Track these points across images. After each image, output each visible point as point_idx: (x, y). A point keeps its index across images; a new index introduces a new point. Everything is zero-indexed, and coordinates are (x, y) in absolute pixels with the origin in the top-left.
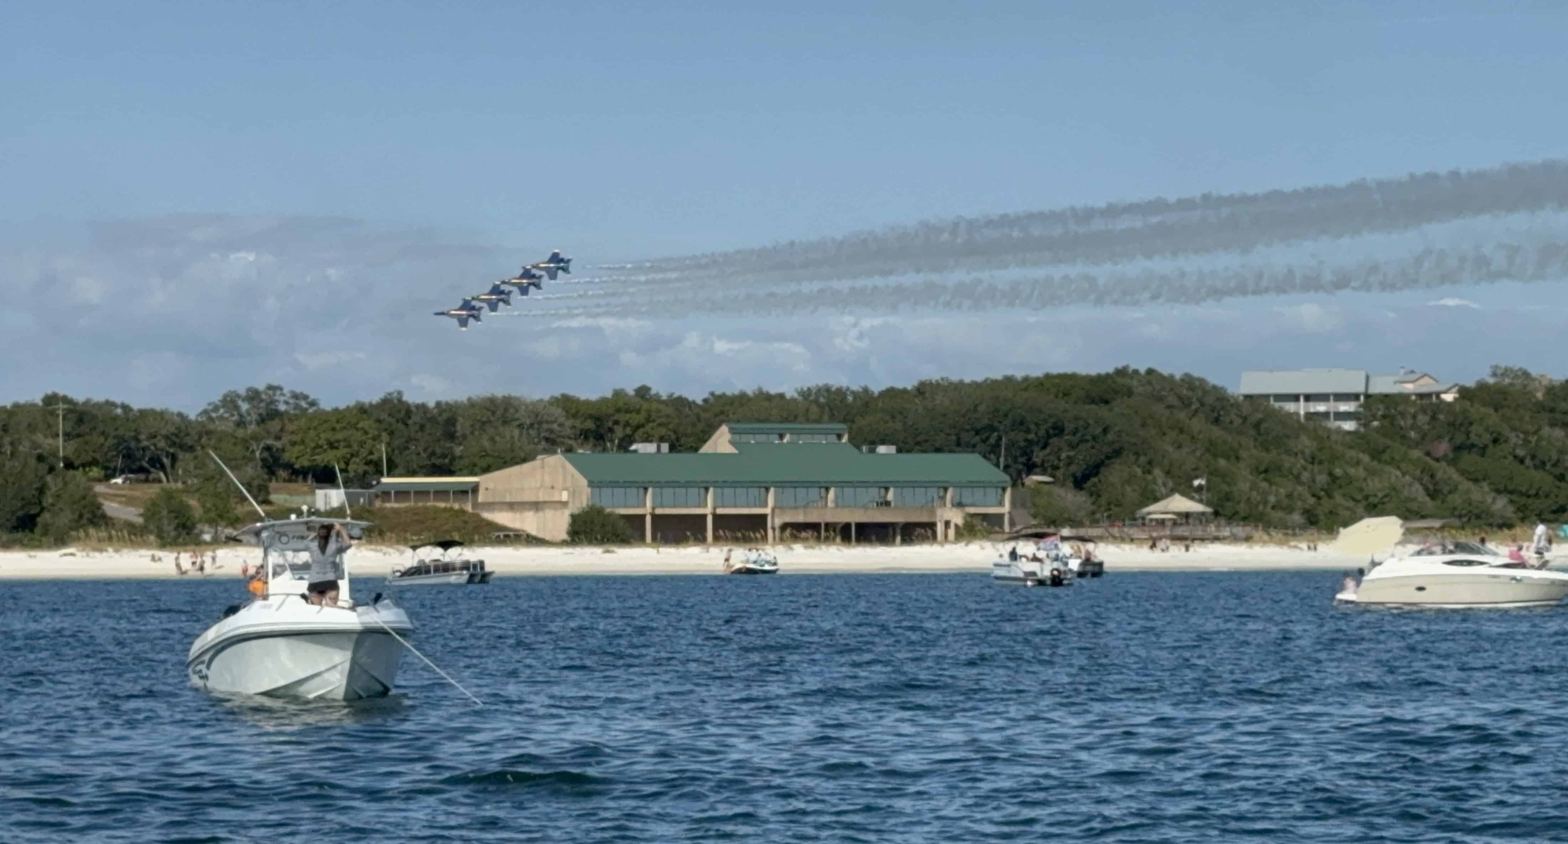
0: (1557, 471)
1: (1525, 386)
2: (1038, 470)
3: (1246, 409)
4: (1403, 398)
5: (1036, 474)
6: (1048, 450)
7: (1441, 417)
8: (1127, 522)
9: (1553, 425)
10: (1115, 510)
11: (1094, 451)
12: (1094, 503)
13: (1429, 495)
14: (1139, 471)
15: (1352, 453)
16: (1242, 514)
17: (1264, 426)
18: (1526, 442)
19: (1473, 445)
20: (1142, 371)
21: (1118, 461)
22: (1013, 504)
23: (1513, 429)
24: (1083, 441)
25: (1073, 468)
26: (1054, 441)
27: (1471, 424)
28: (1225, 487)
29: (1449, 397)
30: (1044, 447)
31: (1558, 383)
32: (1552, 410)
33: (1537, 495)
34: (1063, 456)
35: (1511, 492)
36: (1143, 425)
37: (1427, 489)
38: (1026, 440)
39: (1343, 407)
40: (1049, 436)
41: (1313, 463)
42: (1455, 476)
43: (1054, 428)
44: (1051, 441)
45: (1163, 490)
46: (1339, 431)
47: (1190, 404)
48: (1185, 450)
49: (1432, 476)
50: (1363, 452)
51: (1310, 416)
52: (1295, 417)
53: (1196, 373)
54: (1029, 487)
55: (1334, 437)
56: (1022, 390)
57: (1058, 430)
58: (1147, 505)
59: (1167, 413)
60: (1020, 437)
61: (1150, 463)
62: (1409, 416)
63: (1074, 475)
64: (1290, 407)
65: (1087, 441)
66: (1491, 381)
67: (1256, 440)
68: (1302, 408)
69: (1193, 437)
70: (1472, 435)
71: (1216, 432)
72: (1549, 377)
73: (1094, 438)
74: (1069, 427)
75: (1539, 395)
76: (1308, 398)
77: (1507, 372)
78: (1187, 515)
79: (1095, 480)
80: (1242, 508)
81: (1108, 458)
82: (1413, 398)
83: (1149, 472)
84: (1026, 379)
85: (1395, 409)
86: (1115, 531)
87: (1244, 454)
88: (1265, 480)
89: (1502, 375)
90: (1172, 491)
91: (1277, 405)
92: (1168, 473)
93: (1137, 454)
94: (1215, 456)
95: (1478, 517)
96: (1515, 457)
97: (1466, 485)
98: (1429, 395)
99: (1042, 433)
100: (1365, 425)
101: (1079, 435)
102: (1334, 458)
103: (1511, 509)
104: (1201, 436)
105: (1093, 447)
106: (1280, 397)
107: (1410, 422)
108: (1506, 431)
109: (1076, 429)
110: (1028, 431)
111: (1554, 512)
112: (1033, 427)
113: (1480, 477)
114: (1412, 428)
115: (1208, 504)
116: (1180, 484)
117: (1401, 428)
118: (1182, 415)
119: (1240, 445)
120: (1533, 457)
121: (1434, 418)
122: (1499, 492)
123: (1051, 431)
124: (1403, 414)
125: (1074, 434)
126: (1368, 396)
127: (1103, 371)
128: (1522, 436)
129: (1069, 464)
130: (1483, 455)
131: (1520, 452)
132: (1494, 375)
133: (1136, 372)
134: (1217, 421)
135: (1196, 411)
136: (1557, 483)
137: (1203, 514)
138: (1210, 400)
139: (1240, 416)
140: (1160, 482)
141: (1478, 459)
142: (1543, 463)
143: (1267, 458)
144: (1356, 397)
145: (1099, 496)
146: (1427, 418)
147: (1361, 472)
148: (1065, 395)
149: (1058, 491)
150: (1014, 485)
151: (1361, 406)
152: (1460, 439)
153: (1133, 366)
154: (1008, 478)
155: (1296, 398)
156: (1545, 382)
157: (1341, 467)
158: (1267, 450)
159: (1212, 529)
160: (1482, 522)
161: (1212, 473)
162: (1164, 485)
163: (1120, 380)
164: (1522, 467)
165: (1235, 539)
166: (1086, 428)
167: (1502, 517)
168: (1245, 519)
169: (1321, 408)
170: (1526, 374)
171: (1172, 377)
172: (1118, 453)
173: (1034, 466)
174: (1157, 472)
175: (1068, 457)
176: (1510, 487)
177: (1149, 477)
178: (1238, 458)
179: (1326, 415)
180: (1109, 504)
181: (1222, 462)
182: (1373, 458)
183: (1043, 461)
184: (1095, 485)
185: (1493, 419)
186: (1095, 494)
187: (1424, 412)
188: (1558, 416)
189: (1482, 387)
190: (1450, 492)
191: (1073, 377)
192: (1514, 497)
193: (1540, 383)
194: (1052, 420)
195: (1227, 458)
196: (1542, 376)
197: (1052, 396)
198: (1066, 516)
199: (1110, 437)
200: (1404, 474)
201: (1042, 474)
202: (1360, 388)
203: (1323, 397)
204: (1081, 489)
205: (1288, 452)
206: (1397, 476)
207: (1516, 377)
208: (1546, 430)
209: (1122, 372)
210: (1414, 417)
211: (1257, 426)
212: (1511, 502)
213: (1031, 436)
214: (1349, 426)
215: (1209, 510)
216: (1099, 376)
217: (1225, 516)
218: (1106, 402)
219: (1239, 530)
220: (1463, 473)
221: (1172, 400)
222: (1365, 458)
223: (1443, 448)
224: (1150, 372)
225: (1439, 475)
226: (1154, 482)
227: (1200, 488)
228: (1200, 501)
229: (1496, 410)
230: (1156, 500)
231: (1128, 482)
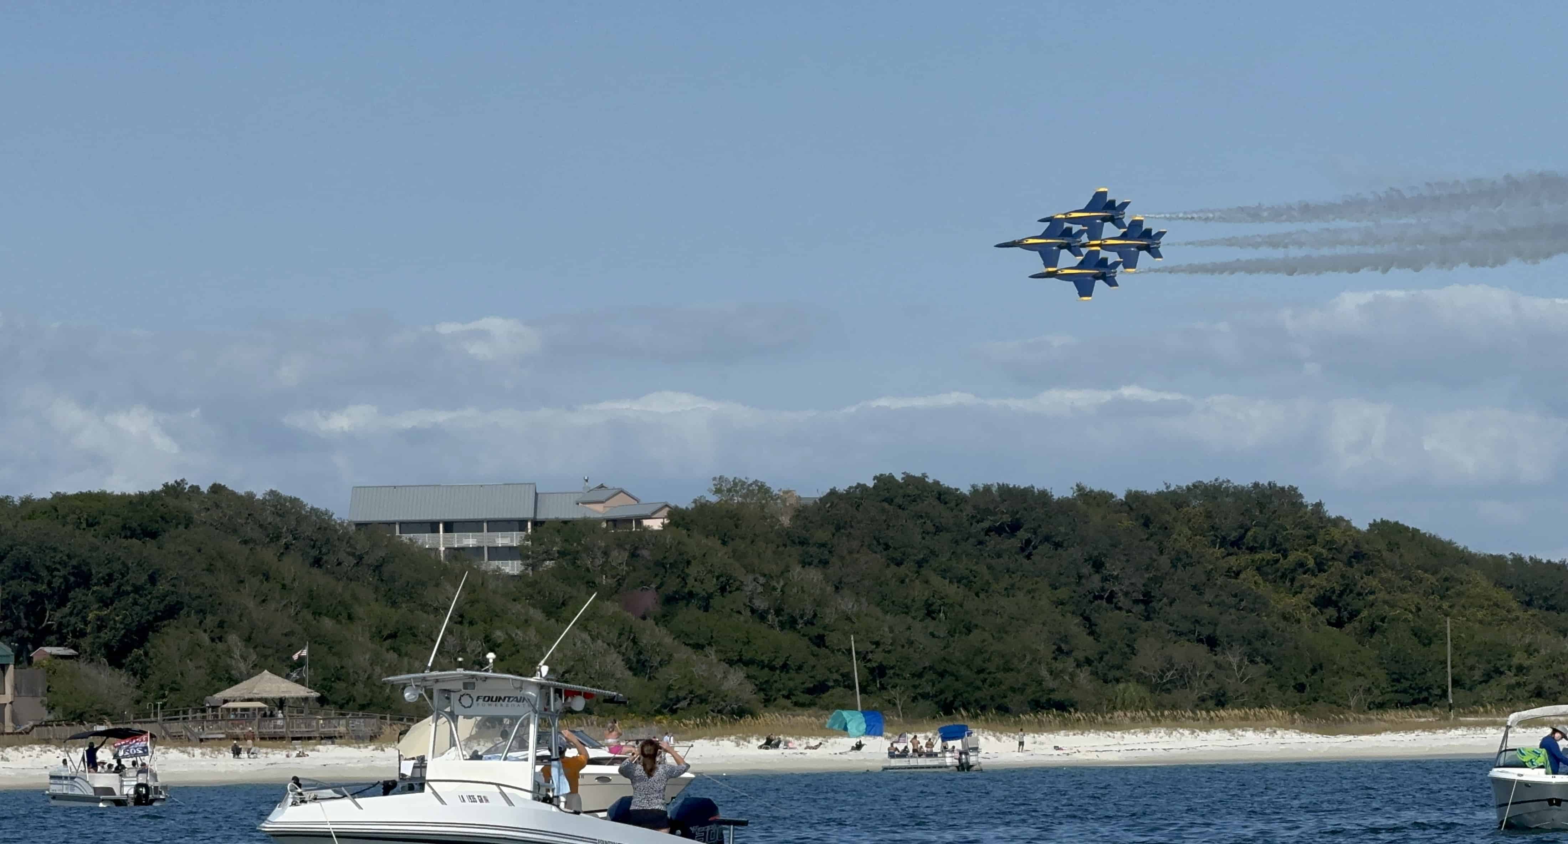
0: (815, 631)
1: (763, 507)
2: (52, 638)
3: (362, 544)
4: (589, 526)
5: (50, 645)
6: (66, 610)
7: (645, 553)
8: (190, 715)
9: (805, 564)
10: (172, 697)
11: (138, 608)
12: (138, 687)
13: (630, 669)
14: (205, 638)
15: (518, 607)
16: (361, 701)
17: (387, 569)
18: (768, 589)
19: (691, 595)
20: (205, 489)
21: (174, 622)
22: (16, 688)
23: (750, 569)
24: (120, 594)
25: (106, 635)
26: (77, 594)
27: (689, 563)
28: (333, 661)
29: (655, 524)
30: (62, 603)
31: (811, 503)
32: (803, 543)
33: (785, 667)
34: (91, 616)
35: (747, 663)
36: (210, 569)
37: (627, 661)
38: (33, 593)
39: (502, 540)
40: (69, 588)
41: (461, 623)
42: (668, 640)
43: (73, 574)
44: (71, 595)
45: (242, 666)
46: (498, 575)
47: (278, 537)
48: (272, 606)
49: (634, 641)
50: (534, 606)
51: (455, 553)
52: (433, 555)
53: (286, 492)
54: (40, 665)
55: (492, 585)
56: (23, 518)
57: (83, 578)
58: (218, 690)
59: (246, 550)
60: (25, 588)
61: (221, 625)
62: (599, 554)
63: (107, 645)
64: (425, 540)
65: (128, 593)
66: (713, 499)
67: (376, 590)
68: (442, 541)
69: (284, 587)
70: (690, 581)
71: (319, 579)
72: (797, 494)
73: (137, 589)
74: (99, 571)
75: (786, 521)
76: (449, 527)
77: (737, 485)
78: (281, 703)
79: (138, 652)
80: (360, 691)
81: (157, 619)
82: (604, 525)
83: (220, 639)
84: (27, 502)
85: (579, 544)
86: (175, 727)
87: (359, 611)
88: (394, 649)
89: (729, 490)
90: (256, 669)
91: (405, 537)
92: (248, 639)
93: (202, 612)
94: (317, 614)
95: (703, 700)
96: (753, 611)
97: (684, 653)
98: (628, 521)
99: (57, 582)
100: (534, 567)
101: (114, 585)
102: (493, 616)
103: (749, 687)
104: (296, 584)
105: (135, 603)
106: (408, 526)
107: (599, 561)
108: (739, 573)
109: (110, 575)
110: (37, 579)
111: (809, 691)
112: (44, 573)
113: (702, 641)
114: (603, 572)
115: (312, 686)
116: (266, 657)
117: (588, 570)
118: (268, 555)
119: (355, 597)
120: (778, 612)
121: (634, 555)
122: (731, 663)
123: (72, 579)
124: (587, 549)
125: (107, 584)
126: (536, 524)
127: (147, 490)
128: (762, 580)
129: (99, 629)
130: (706, 609)
131: (760, 604)
132: (718, 491)
133: (195, 489)
134: (317, 562)
135: (287, 547)
136: (815, 648)
137: (306, 699)
138: (308, 531)
139: (353, 555)
140: (237, 654)
141: (700, 613)
142: (793, 622)
143: (394, 616)
144: (521, 524)
145: (144, 676)
146: (626, 555)
147: (532, 635)
148: (90, 525)
149: (83, 667)
150: (17, 662)
151: (527, 538)
152: (673, 585)
153: (191, 481)
154: (9, 651)
155: (433, 527)
156: (792, 501)
157: (501, 628)
158: (394, 604)
159: (319, 723)
160: (708, 708)
161: (316, 640)
162: (244, 658)
163: (171, 502)
164: (763, 628)
165: (357, 739)
166: (123, 576)
167: (738, 699)
168: (362, 707)
169: (470, 541)
170: (763, 489)
171: (250, 496)
172: (172, 611)
173: (48, 630)
174: (233, 639)
175: (99, 618)
176: (747, 656)
177: (220, 646)
178: (350, 617)
179: (478, 550)
180: (162, 687)
181: (328, 623)
182: (549, 614)
183: (60, 624)
184: (137, 659)
185: (721, 556)
186: (141, 674)
187: (620, 546)
188: (813, 550)
189: (702, 508)
190: (661, 664)
191: (102, 497)
192: (753, 670)
193: (784, 501)
194: (74, 562)
195: (336, 617)
196: (786, 492)
197: (70, 527)
198: (98, 706)
199: (162, 587)
200: (593, 639)
201: (58, 645)
202: (527, 513)
203: (473, 526)
204: (120, 666)
205: (424, 607)
206: (583, 642)
207: (750, 493)
208: (797, 571)
209: (174, 490)
210: (606, 554)
211: (378, 568)
212: (748, 677)
213: (42, 588)
214: (512, 567)
215: (315, 694)
216: (141, 495)
217: (335, 703)
218: (153, 535)
219: (362, 724)
220: (679, 635)
221: (250, 531)
222: (537, 615)
223: (649, 600)
224: (216, 489)
225: (645, 640)
226: (229, 653)
227: (301, 661)
228: (300, 681)
229: (724, 543)
230: (233, 681)
231: (191, 654)
